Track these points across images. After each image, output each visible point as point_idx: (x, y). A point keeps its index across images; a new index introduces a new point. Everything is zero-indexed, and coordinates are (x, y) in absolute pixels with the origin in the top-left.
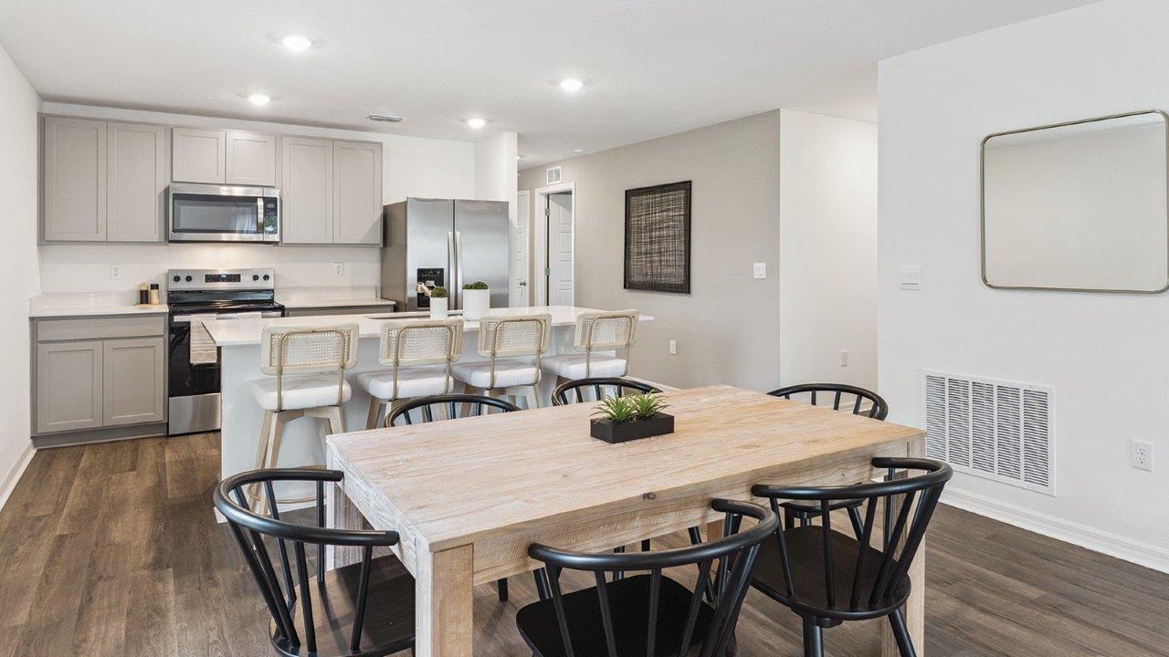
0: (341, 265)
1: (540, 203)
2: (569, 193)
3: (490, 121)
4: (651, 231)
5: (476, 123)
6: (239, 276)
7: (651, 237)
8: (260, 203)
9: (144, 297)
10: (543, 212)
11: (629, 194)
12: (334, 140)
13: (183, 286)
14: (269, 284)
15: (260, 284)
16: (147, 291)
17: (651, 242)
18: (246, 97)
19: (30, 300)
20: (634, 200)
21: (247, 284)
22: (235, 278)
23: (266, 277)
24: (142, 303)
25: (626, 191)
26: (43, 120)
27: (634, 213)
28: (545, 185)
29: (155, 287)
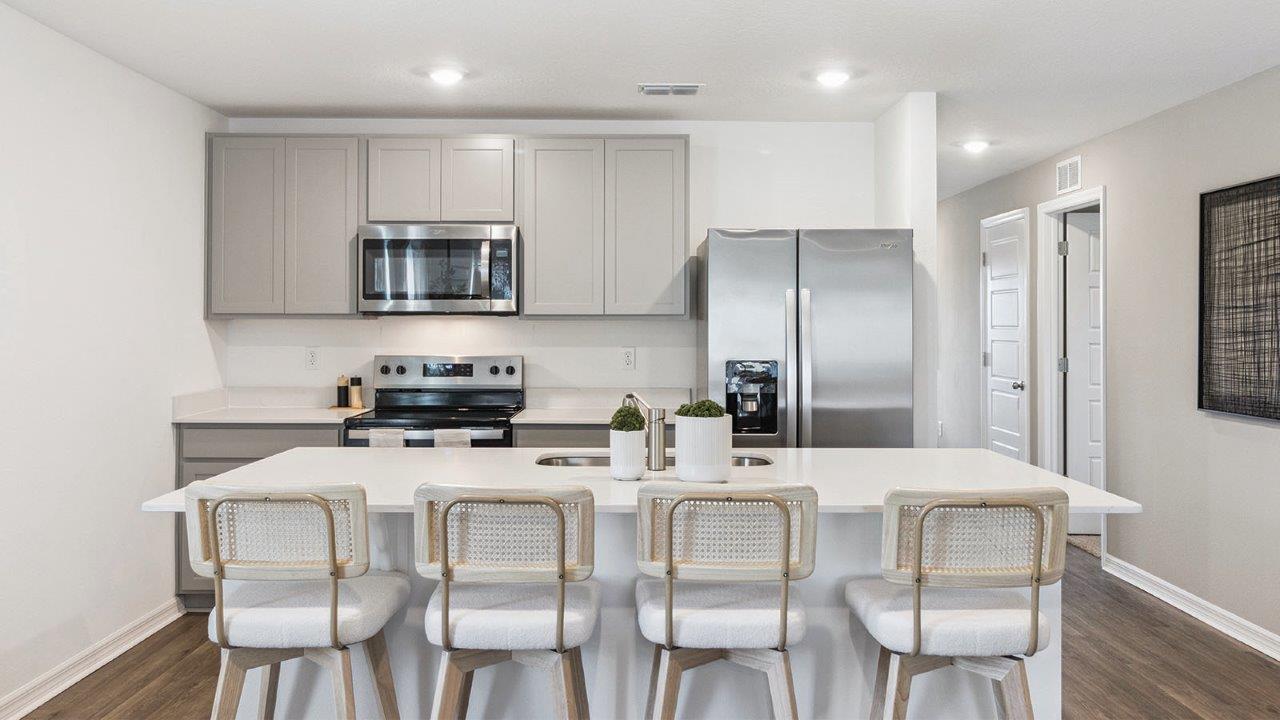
0: (632, 350)
1: (1048, 232)
2: (1094, 209)
3: (858, 73)
4: (1257, 282)
5: (833, 79)
6: (470, 366)
7: (1257, 297)
8: (485, 250)
9: (343, 398)
10: (1054, 247)
11: (1209, 202)
12: (605, 139)
13: (394, 381)
14: (514, 382)
15: (503, 381)
16: (347, 387)
17: (1257, 308)
18: (426, 74)
19: (174, 398)
20: (1220, 215)
21: (481, 379)
22: (464, 369)
23: (511, 371)
24: (339, 406)
25: (1203, 197)
26: (211, 141)
27: (1219, 246)
28: (1051, 197)
29: (357, 381)
